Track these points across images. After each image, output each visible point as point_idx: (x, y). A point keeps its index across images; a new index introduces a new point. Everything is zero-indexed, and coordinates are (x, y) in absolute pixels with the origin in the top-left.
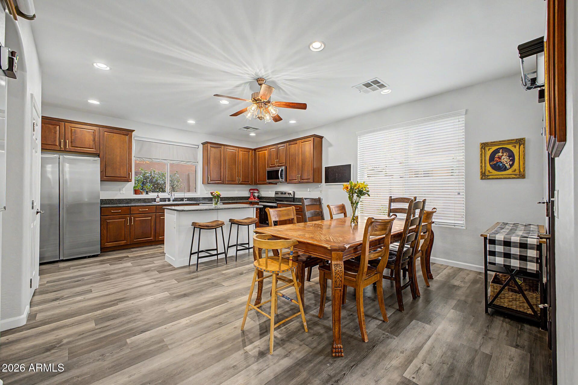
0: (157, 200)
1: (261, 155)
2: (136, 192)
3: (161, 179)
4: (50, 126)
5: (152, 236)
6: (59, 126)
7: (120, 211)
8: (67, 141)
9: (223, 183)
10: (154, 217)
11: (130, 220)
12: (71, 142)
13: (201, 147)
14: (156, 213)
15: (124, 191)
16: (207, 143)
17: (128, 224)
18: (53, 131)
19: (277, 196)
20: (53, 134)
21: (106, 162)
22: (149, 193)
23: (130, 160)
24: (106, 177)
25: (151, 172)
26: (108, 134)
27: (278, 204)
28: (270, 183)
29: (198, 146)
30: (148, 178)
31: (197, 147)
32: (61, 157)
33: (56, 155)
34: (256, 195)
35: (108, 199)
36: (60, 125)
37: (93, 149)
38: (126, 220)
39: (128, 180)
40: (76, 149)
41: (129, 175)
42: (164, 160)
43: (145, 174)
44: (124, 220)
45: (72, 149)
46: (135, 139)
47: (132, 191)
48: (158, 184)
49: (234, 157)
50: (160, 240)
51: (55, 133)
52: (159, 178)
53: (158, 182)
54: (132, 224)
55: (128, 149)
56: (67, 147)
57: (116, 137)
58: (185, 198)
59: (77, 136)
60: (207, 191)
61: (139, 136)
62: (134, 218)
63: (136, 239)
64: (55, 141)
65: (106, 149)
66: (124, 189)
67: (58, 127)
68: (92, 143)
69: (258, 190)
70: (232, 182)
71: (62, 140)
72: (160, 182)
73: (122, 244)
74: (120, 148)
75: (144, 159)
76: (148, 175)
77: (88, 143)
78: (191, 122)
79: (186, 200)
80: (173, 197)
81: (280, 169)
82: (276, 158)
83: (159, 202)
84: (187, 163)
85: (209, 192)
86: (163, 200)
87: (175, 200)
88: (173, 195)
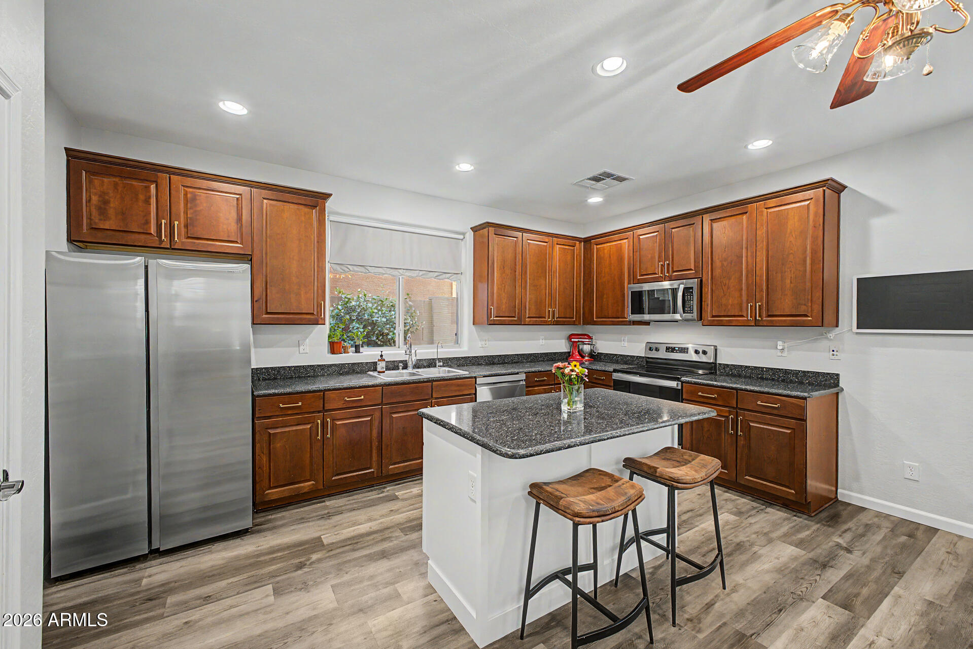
0: (381, 366)
1: (606, 251)
2: (334, 348)
3: (380, 313)
4: (134, 183)
5: (374, 464)
6: (156, 182)
7: (300, 404)
8: (176, 223)
9: (519, 322)
10: (377, 415)
11: (324, 425)
12: (186, 226)
13: (470, 235)
14: (382, 404)
15: (306, 347)
16: (488, 225)
17: (319, 438)
18: (142, 197)
19: (654, 355)
20: (140, 204)
21: (266, 276)
22: (361, 349)
23: (322, 269)
24: (268, 313)
25: (359, 297)
26: (271, 205)
27: (682, 382)
28: (635, 323)
29: (464, 234)
30: (354, 311)
31: (461, 237)
32: (152, 262)
33: (139, 258)
34: (587, 348)
35: (272, 368)
36: (159, 181)
37: (236, 242)
38: (314, 429)
39: (317, 321)
40: (199, 244)
41: (320, 307)
42: (392, 270)
43: (347, 302)
44: (309, 426)
45: (190, 244)
46: (332, 218)
47: (326, 347)
48: (374, 324)
49: (542, 258)
50: (391, 473)
51: (147, 201)
52: (376, 311)
53: (375, 319)
54: (329, 436)
55: (318, 242)
56: (176, 239)
57: (289, 211)
58: (440, 360)
59: (198, 209)
60: (481, 340)
61: (340, 211)
62: (333, 420)
63: (338, 475)
64: (147, 222)
65: (266, 241)
66: (307, 340)
67: (153, 187)
68: (233, 227)
69: (590, 338)
70: (539, 320)
71: (163, 221)
72: (379, 319)
73: (306, 490)
74: (300, 240)
75: (349, 266)
76: (354, 303)
77: (225, 226)
78: (465, 167)
79: (441, 364)
80: (414, 358)
81: (682, 287)
82: (660, 257)
83: (384, 372)
84: (441, 275)
85: (487, 342)
86: (393, 366)
87: (417, 366)
88: (413, 351)
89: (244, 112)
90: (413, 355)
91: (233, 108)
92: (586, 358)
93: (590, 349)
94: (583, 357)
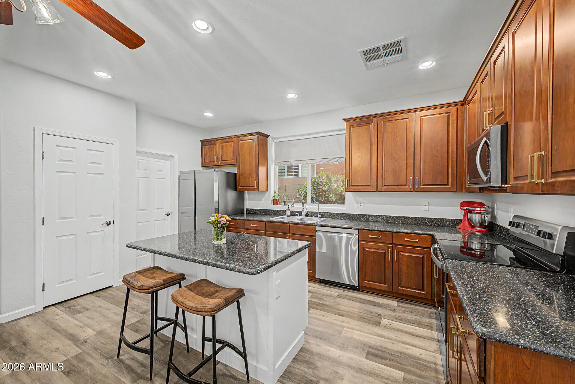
0: (288, 213)
12: (221, 157)
20: (213, 152)
21: (240, 171)
23: (256, 166)
24: (240, 187)
34: (476, 218)
35: (252, 209)
37: (233, 160)
39: (255, 189)
41: (256, 183)
45: (222, 163)
47: (272, 201)
56: (219, 162)
58: (320, 213)
59: (224, 150)
64: (214, 158)
66: (264, 198)
68: (232, 155)
79: (321, 216)
80: (305, 211)
83: (290, 216)
84: (331, 160)
85: (362, 204)
86: (293, 214)
87: (307, 215)
88: (305, 206)
89: (212, 115)
90: (305, 209)
91: (208, 114)
92: (478, 229)
93: (480, 219)
94: (473, 227)
